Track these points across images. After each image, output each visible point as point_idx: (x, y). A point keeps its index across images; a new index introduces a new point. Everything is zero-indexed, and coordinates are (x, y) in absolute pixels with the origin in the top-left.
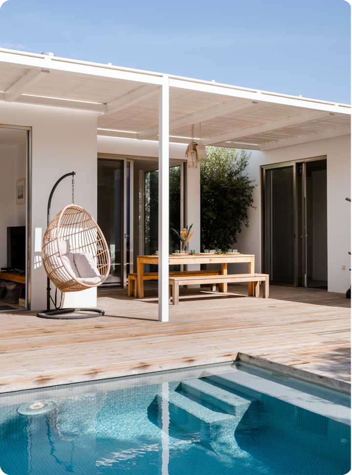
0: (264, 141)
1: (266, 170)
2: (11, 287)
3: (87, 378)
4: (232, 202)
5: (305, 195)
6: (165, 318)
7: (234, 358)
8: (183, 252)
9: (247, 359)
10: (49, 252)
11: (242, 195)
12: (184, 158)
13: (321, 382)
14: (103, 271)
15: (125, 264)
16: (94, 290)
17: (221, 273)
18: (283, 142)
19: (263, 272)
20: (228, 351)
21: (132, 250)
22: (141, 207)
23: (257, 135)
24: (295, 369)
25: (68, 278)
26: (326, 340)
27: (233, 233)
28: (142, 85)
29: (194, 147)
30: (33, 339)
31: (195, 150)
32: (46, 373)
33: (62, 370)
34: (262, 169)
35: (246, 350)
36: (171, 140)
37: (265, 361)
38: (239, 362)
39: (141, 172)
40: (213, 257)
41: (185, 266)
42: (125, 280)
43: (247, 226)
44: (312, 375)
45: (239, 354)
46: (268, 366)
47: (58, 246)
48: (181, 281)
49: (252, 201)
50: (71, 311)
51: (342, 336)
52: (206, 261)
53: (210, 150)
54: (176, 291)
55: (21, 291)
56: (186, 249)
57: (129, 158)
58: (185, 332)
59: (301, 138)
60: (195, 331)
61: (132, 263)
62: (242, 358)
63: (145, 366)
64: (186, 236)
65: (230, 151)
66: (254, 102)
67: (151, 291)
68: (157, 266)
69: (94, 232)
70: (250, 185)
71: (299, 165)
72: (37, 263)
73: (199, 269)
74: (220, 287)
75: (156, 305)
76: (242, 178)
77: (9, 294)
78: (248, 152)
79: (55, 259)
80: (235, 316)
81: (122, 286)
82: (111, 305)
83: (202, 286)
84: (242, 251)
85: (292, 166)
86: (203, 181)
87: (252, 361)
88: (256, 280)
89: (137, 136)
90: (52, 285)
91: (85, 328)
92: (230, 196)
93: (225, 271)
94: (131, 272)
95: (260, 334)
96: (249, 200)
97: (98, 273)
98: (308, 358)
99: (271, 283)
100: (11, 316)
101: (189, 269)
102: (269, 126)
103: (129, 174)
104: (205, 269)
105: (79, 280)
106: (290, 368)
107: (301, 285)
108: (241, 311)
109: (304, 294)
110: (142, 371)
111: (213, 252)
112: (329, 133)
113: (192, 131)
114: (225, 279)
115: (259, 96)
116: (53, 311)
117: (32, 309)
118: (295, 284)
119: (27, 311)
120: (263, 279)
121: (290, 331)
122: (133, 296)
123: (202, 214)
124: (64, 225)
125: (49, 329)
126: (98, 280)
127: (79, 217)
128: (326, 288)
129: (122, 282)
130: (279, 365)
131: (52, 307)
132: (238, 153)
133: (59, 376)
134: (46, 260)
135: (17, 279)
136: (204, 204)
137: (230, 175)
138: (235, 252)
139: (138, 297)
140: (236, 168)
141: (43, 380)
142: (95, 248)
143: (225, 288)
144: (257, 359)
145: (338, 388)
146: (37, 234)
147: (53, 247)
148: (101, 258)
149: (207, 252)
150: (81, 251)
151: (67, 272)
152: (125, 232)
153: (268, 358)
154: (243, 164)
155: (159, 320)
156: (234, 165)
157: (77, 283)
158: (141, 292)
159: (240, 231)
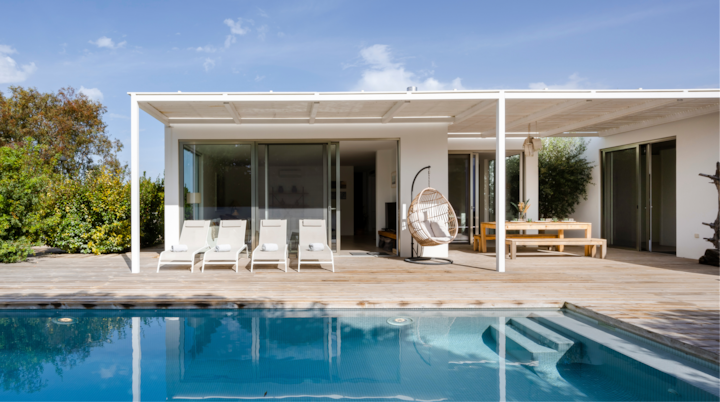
0: (604, 129)
1: (606, 153)
2: (388, 241)
3: (435, 307)
4: (570, 180)
5: (650, 171)
6: (502, 269)
7: (561, 306)
8: (520, 220)
9: (574, 308)
10: (412, 220)
11: (581, 174)
12: (521, 148)
13: (649, 336)
14: (452, 232)
15: (472, 227)
16: (446, 246)
17: (557, 237)
18: (623, 128)
19: (603, 237)
20: (555, 299)
21: (477, 218)
22: (486, 186)
23: (596, 125)
24: (622, 322)
25: (425, 237)
26: (664, 300)
27: (571, 205)
28: (481, 101)
29: (531, 140)
30: (400, 276)
31: (531, 142)
32: (406, 299)
33: (417, 299)
34: (601, 152)
35: (573, 301)
36: (507, 136)
37: (591, 311)
38: (565, 309)
39: (486, 161)
40: (550, 224)
41: (524, 231)
42: (472, 238)
43: (585, 199)
44: (640, 329)
45: (566, 303)
46: (594, 315)
47: (418, 216)
48: (517, 242)
49: (591, 178)
50: (428, 259)
51: (684, 299)
52: (542, 227)
53: (547, 141)
54: (514, 249)
55: (394, 244)
56: (523, 218)
57: (474, 152)
58: (518, 281)
59: (644, 123)
60: (527, 281)
61: (477, 227)
62: (568, 306)
63: (480, 303)
64: (524, 208)
65: (566, 140)
66: (588, 100)
67: (492, 248)
68: (494, 230)
69: (446, 207)
70: (589, 165)
71: (643, 147)
72: (404, 227)
73: (537, 233)
74: (556, 248)
75: (495, 259)
76: (581, 161)
77: (387, 245)
78: (587, 139)
79: (416, 225)
80: (568, 272)
81: (469, 243)
82: (459, 256)
83: (540, 246)
84: (577, 219)
85: (635, 148)
86: (541, 164)
87: (578, 310)
88: (592, 243)
89: (481, 136)
90: (415, 241)
91: (437, 272)
92: (568, 176)
93: (562, 236)
94: (477, 233)
95: (591, 289)
96: (589, 177)
97: (448, 234)
98: (639, 314)
99: (609, 246)
100: (387, 260)
101: (528, 233)
102: (607, 117)
103: (475, 163)
104: (542, 233)
105: (434, 239)
106: (616, 320)
107: (644, 249)
108: (575, 269)
109: (647, 257)
110: (477, 307)
111: (549, 220)
112: (680, 116)
113: (529, 128)
114: (562, 242)
115: (594, 94)
116: (415, 258)
117: (402, 255)
118: (638, 248)
119: (398, 257)
120: (601, 243)
121: (624, 289)
122: (477, 250)
123: (540, 191)
124: (422, 202)
125: (411, 270)
126: (447, 240)
127: (434, 196)
128: (674, 253)
129: (469, 240)
130: (605, 317)
131: (415, 255)
132: (577, 141)
133: (415, 303)
134: (410, 225)
135: (391, 236)
136: (541, 182)
137: (568, 159)
138: (571, 220)
139: (481, 252)
140: (575, 152)
141: (404, 304)
142: (446, 217)
143: (562, 248)
144: (583, 309)
145: (669, 344)
146: (404, 208)
147: (414, 217)
148: (451, 224)
149: (543, 220)
150: (435, 220)
151: (424, 233)
152: (472, 204)
153: (594, 310)
154: (582, 149)
155: (497, 270)
156: (572, 150)
157: (432, 241)
158: (484, 248)
159: (578, 203)
